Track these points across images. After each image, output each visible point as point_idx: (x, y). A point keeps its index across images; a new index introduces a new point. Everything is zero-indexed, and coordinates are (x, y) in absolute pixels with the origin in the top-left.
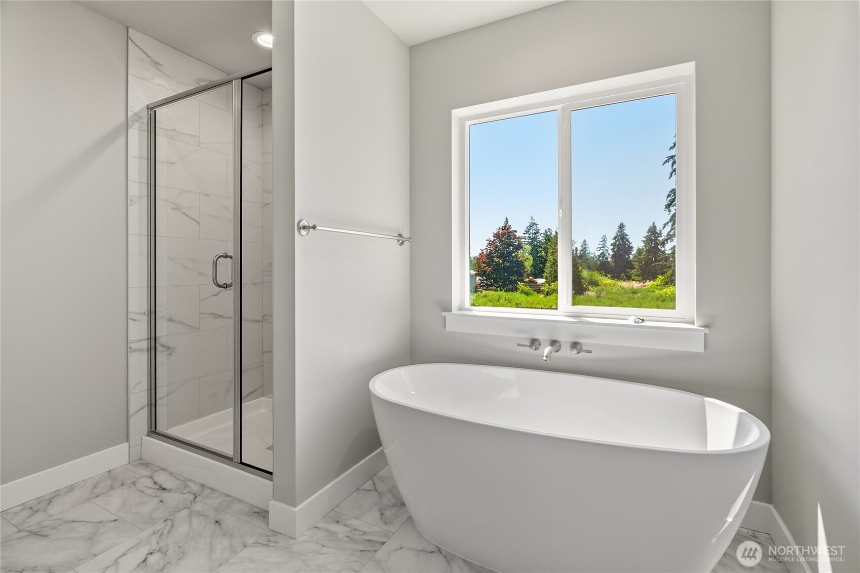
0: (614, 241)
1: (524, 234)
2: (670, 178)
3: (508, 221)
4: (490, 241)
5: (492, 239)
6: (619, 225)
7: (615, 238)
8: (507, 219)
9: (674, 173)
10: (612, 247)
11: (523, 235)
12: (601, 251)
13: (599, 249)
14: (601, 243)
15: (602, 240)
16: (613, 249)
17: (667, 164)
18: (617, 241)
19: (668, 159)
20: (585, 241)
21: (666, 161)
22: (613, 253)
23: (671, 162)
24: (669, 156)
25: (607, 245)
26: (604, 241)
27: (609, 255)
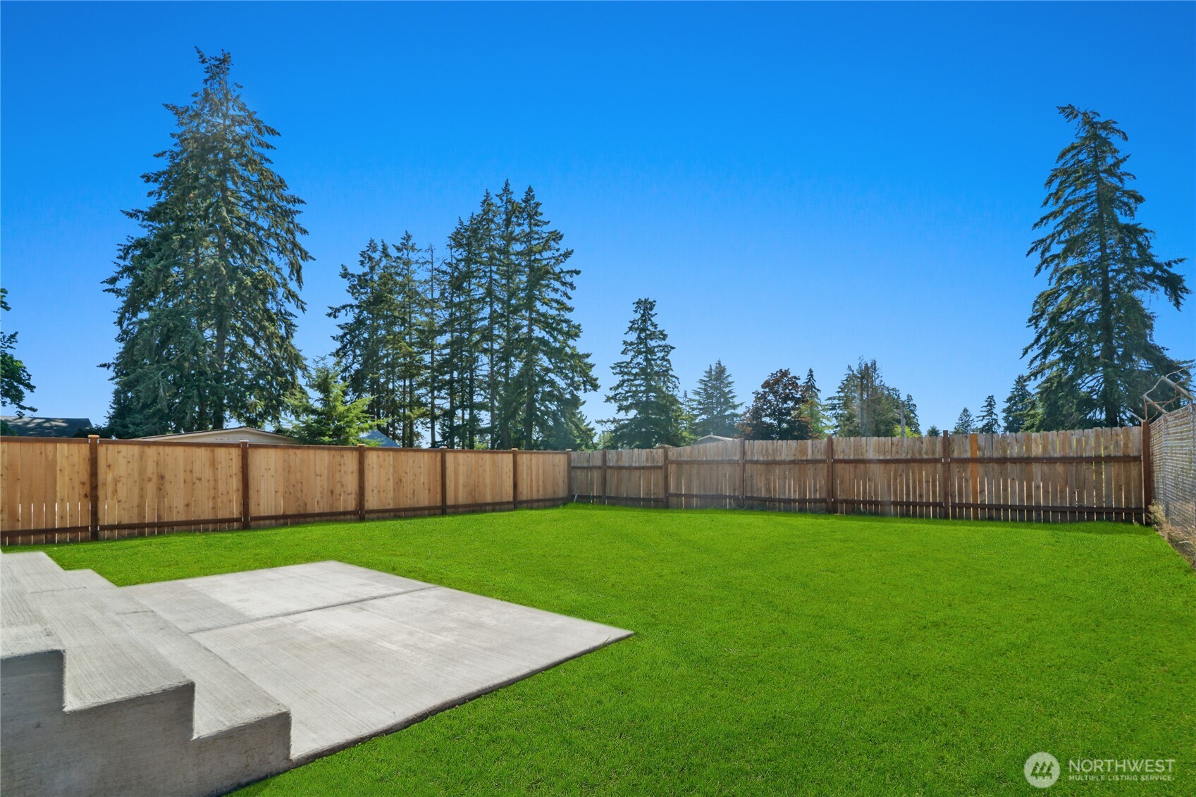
0: (1008, 404)
1: (839, 392)
2: (1036, 274)
3: (814, 374)
4: (758, 394)
5: (761, 390)
6: (1016, 378)
7: (1009, 400)
8: (811, 371)
9: (1045, 265)
10: (1005, 414)
11: (837, 395)
12: (985, 422)
13: (981, 418)
14: (984, 409)
15: (986, 404)
16: (1006, 419)
17: (1033, 253)
18: (1015, 404)
19: (1036, 246)
20: (966, 410)
21: (1032, 249)
22: (1006, 425)
23: (1040, 250)
24: (1036, 240)
25: (994, 411)
26: (990, 405)
27: (999, 426)
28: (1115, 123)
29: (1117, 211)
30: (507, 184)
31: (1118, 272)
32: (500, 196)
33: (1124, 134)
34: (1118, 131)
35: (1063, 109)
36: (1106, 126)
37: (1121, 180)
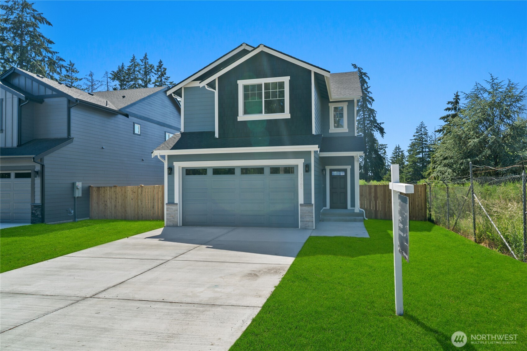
28: (367, 74)
29: (367, 103)
30: (146, 55)
31: (368, 124)
32: (142, 60)
33: (369, 77)
34: (368, 76)
35: (353, 65)
36: (365, 74)
37: (369, 93)
